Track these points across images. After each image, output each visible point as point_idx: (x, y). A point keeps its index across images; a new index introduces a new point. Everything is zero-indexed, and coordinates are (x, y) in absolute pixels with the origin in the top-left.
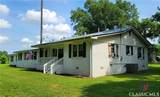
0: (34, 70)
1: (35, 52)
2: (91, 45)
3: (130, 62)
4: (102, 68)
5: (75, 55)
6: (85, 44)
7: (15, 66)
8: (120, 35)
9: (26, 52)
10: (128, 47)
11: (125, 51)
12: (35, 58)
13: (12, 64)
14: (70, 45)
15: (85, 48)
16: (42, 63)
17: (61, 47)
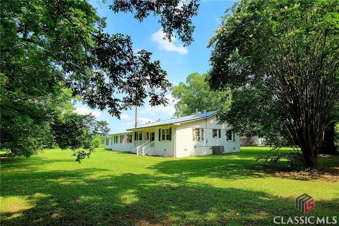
0: (130, 153)
1: (130, 136)
2: (175, 129)
3: (217, 145)
4: (186, 150)
5: (163, 139)
6: (170, 129)
7: (111, 150)
8: (206, 119)
9: (122, 136)
10: (215, 131)
11: (211, 133)
12: (131, 141)
13: (108, 147)
14: (160, 130)
15: (171, 132)
16: (136, 146)
17: (152, 131)
